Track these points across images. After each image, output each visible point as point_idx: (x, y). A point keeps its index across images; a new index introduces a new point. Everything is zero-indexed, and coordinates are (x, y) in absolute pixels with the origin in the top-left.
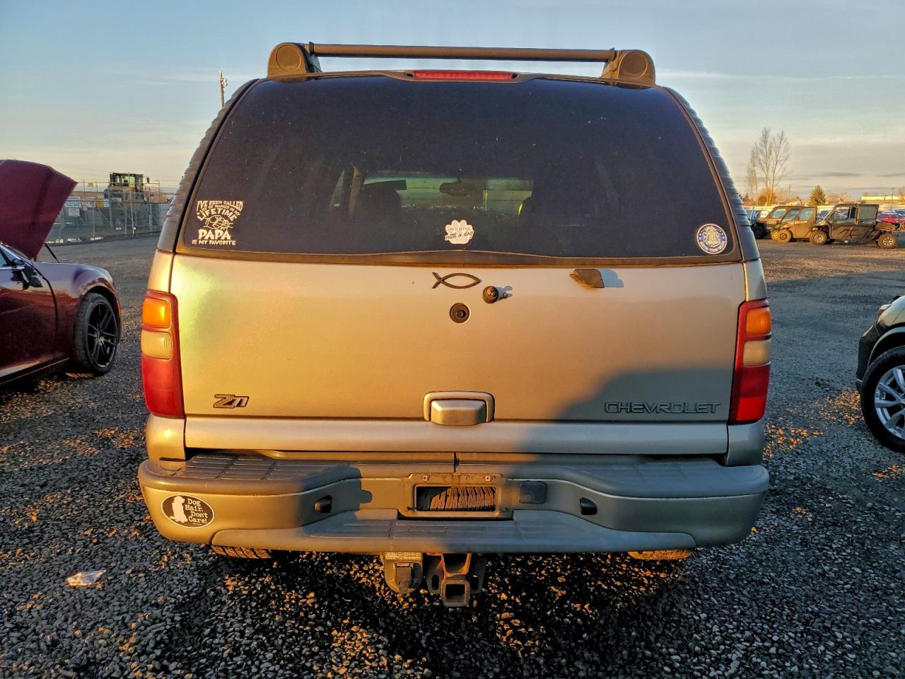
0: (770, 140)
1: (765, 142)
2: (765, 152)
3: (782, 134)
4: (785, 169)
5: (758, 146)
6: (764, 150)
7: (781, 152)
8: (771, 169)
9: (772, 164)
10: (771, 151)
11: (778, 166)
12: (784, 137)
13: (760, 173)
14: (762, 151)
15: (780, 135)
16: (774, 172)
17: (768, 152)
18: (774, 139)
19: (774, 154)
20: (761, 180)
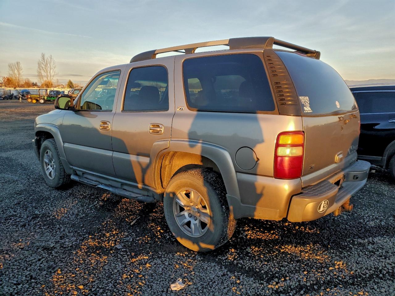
0: (45, 58)
1: (44, 59)
2: (44, 64)
3: (51, 56)
4: (55, 72)
5: (41, 61)
6: (44, 63)
7: (52, 65)
8: (49, 72)
9: (49, 69)
10: (47, 63)
11: (52, 71)
12: (52, 58)
13: (43, 73)
14: (43, 64)
15: (50, 57)
16: (50, 72)
17: (46, 64)
18: (48, 58)
19: (49, 65)
20: (45, 76)
